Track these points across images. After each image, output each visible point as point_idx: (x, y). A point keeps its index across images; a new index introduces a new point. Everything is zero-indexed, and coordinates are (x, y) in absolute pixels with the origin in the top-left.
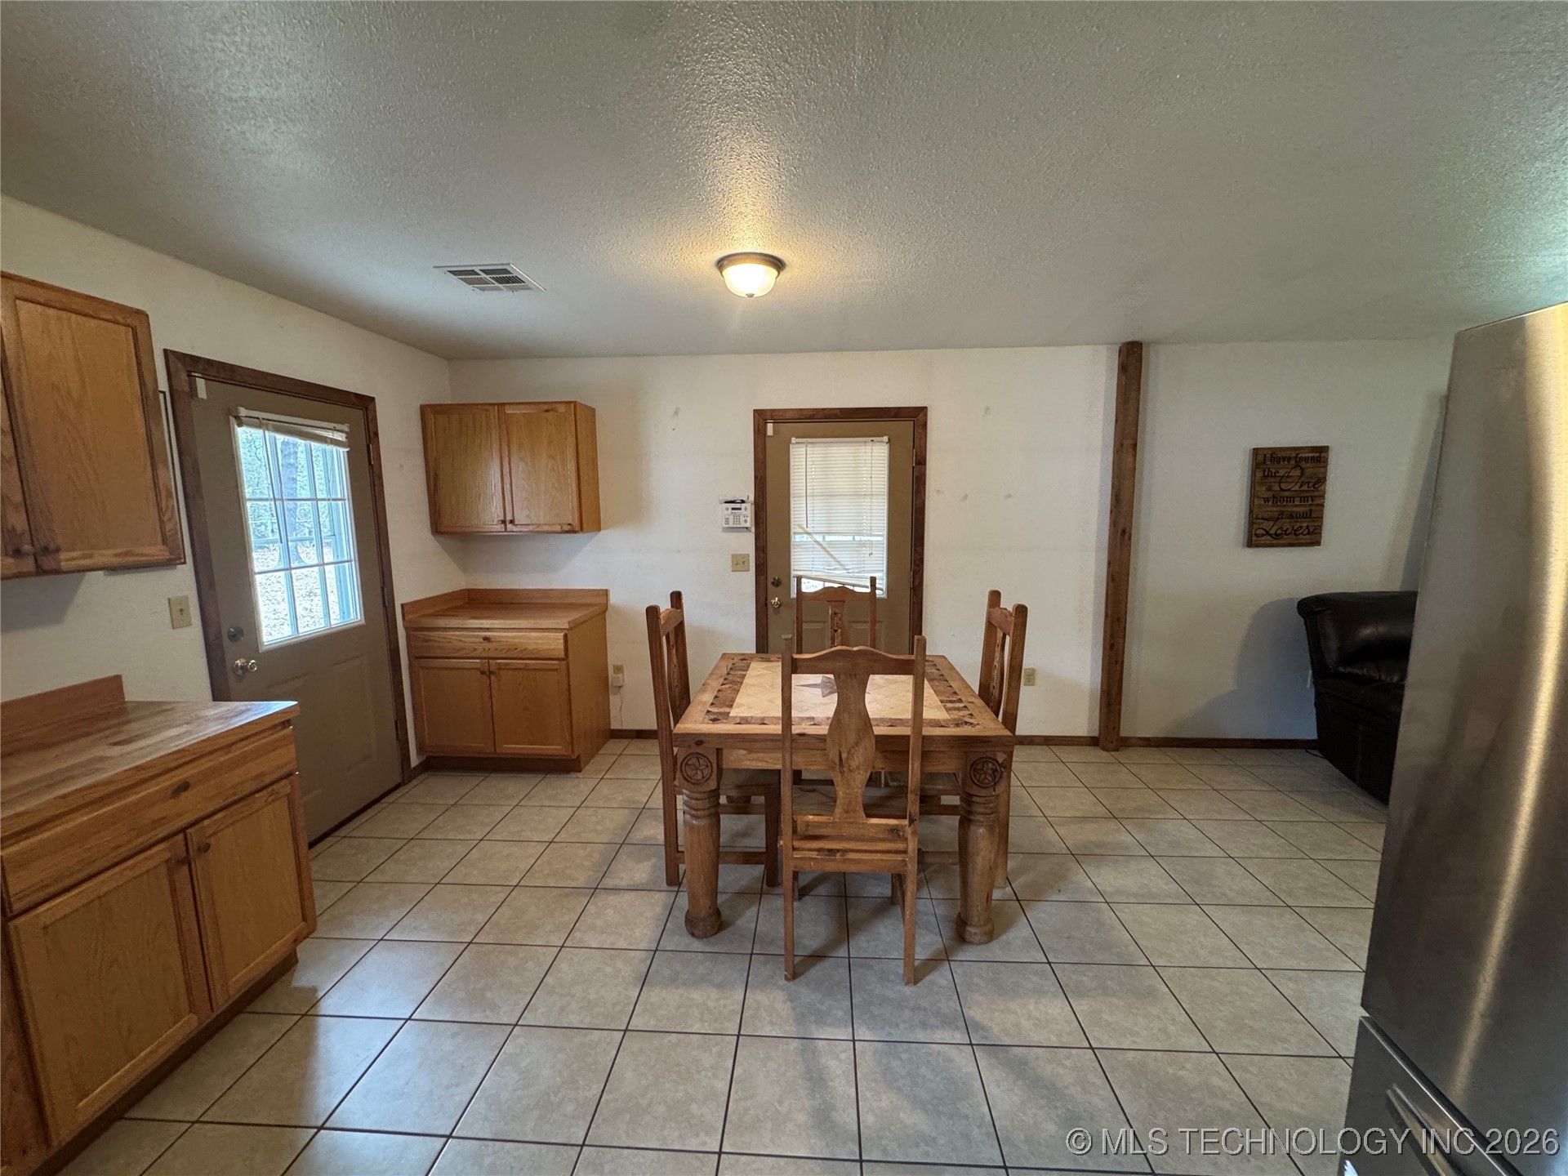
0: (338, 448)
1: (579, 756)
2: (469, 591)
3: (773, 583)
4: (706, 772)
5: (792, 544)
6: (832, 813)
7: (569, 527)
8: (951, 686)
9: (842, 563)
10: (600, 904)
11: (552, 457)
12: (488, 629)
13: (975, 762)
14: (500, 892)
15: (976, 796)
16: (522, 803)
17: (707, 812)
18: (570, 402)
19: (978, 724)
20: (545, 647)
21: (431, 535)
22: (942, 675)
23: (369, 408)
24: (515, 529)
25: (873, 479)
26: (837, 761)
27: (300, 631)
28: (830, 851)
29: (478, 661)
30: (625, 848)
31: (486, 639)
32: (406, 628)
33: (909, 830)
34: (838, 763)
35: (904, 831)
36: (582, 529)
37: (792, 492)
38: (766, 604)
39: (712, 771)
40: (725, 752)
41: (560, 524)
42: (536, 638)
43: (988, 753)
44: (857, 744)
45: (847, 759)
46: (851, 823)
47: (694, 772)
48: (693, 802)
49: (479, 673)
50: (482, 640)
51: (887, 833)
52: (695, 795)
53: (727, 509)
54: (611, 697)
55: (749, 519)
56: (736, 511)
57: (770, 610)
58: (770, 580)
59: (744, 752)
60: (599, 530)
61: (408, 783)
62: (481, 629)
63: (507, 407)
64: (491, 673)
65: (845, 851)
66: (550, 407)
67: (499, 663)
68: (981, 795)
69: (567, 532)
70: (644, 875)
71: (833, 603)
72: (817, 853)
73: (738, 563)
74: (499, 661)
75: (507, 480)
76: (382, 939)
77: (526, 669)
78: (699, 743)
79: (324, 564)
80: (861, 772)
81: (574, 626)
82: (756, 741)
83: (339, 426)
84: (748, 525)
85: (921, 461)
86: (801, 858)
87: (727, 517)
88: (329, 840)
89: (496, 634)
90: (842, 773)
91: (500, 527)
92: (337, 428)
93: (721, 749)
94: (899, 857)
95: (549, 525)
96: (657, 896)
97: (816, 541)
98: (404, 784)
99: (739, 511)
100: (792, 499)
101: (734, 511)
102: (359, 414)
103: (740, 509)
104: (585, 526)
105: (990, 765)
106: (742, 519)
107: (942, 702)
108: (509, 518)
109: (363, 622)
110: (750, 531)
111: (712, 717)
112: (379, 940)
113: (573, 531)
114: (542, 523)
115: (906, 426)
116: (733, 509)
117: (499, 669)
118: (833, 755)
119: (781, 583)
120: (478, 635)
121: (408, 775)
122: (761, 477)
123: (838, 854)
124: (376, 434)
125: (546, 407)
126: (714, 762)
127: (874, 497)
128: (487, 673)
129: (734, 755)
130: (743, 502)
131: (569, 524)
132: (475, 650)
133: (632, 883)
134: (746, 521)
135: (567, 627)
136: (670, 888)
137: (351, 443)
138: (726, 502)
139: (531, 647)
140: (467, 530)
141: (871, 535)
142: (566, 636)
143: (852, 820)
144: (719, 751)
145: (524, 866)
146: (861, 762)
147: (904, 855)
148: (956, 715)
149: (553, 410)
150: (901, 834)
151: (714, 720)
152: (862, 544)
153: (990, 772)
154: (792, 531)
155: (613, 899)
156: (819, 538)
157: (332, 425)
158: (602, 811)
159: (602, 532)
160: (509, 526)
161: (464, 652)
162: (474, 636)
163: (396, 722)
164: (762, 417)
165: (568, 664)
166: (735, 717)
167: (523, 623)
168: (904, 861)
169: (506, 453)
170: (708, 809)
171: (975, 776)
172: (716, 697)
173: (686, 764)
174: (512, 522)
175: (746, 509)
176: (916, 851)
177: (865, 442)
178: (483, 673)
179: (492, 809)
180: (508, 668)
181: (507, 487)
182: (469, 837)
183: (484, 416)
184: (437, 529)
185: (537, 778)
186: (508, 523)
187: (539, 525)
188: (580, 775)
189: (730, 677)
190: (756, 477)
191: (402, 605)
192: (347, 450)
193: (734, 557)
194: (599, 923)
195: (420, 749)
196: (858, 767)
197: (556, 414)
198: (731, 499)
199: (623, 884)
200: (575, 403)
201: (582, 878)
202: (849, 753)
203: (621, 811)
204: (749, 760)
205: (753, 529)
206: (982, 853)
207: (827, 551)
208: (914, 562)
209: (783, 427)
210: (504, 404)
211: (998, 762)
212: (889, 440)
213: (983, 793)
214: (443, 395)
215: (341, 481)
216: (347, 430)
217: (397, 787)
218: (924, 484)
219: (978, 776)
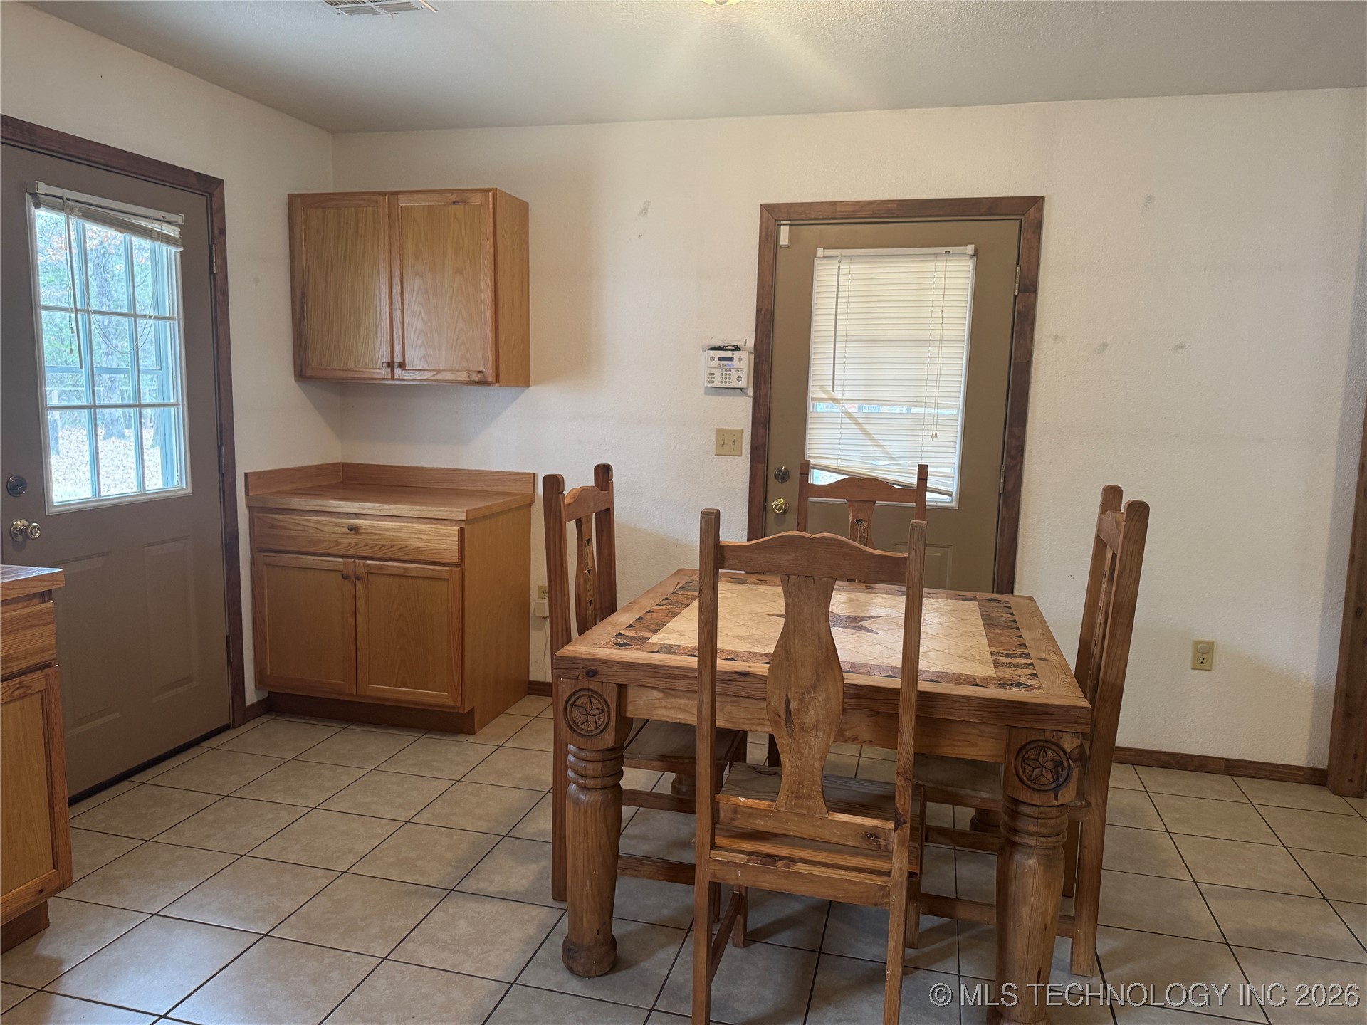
0: (169, 248)
1: (472, 710)
2: (345, 466)
3: (777, 476)
4: (601, 719)
5: (809, 415)
6: (773, 795)
7: (479, 376)
8: (1021, 636)
9: (888, 448)
10: (451, 911)
11: (459, 271)
12: (356, 515)
13: (1024, 746)
14: (321, 877)
15: (1025, 803)
16: (382, 768)
17: (598, 782)
18: (488, 190)
19: (1039, 688)
20: (435, 545)
21: (294, 381)
22: (1015, 621)
23: (215, 193)
24: (406, 376)
25: (945, 315)
26: (783, 713)
27: (102, 494)
28: (768, 856)
29: (341, 560)
30: (507, 843)
31: (354, 529)
32: (251, 508)
33: (894, 838)
34: (784, 717)
35: (887, 840)
36: (497, 380)
37: (813, 334)
38: (765, 508)
39: (609, 720)
40: (631, 691)
41: (468, 371)
42: (421, 532)
43: (1047, 734)
44: (814, 687)
45: (799, 710)
46: (803, 815)
47: (583, 717)
48: (583, 765)
49: (341, 578)
50: (347, 530)
51: (860, 839)
52: (583, 754)
53: (713, 359)
54: (532, 632)
55: (744, 375)
56: (726, 363)
57: (771, 518)
58: (773, 471)
59: (659, 695)
60: (527, 384)
61: (237, 727)
62: (348, 515)
63: (400, 197)
64: (358, 578)
65: (793, 860)
66: (461, 197)
67: (369, 565)
68: (1033, 803)
69: (477, 383)
70: (524, 882)
71: (855, 504)
72: (747, 857)
73: (725, 443)
74: (368, 562)
75: (397, 305)
76: (156, 914)
77: (405, 575)
78: (592, 673)
79: (140, 406)
80: (821, 734)
81: (474, 519)
82: (675, 677)
83: (169, 216)
84: (741, 384)
85: (1028, 287)
86: (722, 863)
87: (712, 371)
88: (125, 785)
89: (366, 522)
90: (790, 732)
91: (385, 372)
92: (167, 219)
93: (626, 686)
94: (877, 880)
95: (452, 371)
96: (536, 911)
97: (848, 413)
98: (234, 727)
99: (730, 363)
100: (813, 346)
101: (722, 362)
102: (201, 201)
103: (731, 359)
104: (502, 375)
105: (1050, 754)
106: (734, 375)
107: (992, 654)
108: (398, 359)
109: (189, 491)
110: (746, 394)
111: (620, 641)
112: (153, 915)
113: (484, 383)
114: (442, 368)
115: (1008, 229)
116: (721, 359)
117: (368, 573)
118: (777, 701)
119: (789, 475)
120: (342, 523)
121: (241, 715)
122: (767, 310)
123: (780, 863)
124: (223, 232)
125: (453, 198)
126: (613, 705)
127: (945, 344)
128: (352, 578)
129: (644, 698)
130: (737, 348)
131: (480, 372)
132: (338, 544)
133: (504, 889)
134: (739, 379)
135: (465, 518)
136: (557, 904)
137: (185, 241)
138: (711, 349)
139: (414, 544)
140: (344, 375)
141: (937, 406)
142: (461, 531)
143: (805, 812)
144: (622, 689)
145: (361, 848)
146: (821, 718)
147: (886, 879)
148: (1006, 673)
149: (465, 202)
150: (882, 842)
151: (620, 645)
152: (919, 420)
153: (1049, 765)
154: (811, 395)
155: (471, 906)
156: (852, 408)
157: (159, 214)
158: (489, 789)
159: (531, 388)
160: (398, 371)
161: (325, 544)
162: (336, 524)
163: (228, 638)
164: (773, 215)
165: (463, 572)
166: (654, 644)
167: (404, 509)
168: (883, 887)
169: (397, 263)
170: (604, 776)
171: (1023, 769)
172: (640, 618)
173: (572, 705)
174: (402, 365)
175: (740, 359)
176: (906, 875)
177: (936, 255)
178: (345, 577)
179: (339, 770)
180: (380, 572)
181: (397, 314)
182: (301, 802)
183: (370, 209)
184: (303, 373)
185: (412, 736)
186: (396, 365)
187: (439, 371)
188: (471, 738)
189: (674, 598)
190: (759, 311)
191: (246, 475)
192: (181, 249)
193: (721, 433)
194: (443, 936)
195: (260, 681)
196: (815, 727)
197: (467, 206)
198: (720, 344)
199: (491, 889)
200: (495, 191)
201: (436, 874)
202: (801, 701)
203: (515, 793)
204: (665, 707)
205: (750, 392)
206: (1032, 901)
207: (862, 429)
208: (1009, 453)
209: (808, 232)
210: (397, 193)
211: (1064, 751)
212: (976, 250)
213: (1037, 799)
214: (323, 182)
215: (171, 294)
216: (180, 222)
217: (225, 728)
218: (1032, 324)
219: (1028, 771)
